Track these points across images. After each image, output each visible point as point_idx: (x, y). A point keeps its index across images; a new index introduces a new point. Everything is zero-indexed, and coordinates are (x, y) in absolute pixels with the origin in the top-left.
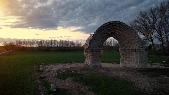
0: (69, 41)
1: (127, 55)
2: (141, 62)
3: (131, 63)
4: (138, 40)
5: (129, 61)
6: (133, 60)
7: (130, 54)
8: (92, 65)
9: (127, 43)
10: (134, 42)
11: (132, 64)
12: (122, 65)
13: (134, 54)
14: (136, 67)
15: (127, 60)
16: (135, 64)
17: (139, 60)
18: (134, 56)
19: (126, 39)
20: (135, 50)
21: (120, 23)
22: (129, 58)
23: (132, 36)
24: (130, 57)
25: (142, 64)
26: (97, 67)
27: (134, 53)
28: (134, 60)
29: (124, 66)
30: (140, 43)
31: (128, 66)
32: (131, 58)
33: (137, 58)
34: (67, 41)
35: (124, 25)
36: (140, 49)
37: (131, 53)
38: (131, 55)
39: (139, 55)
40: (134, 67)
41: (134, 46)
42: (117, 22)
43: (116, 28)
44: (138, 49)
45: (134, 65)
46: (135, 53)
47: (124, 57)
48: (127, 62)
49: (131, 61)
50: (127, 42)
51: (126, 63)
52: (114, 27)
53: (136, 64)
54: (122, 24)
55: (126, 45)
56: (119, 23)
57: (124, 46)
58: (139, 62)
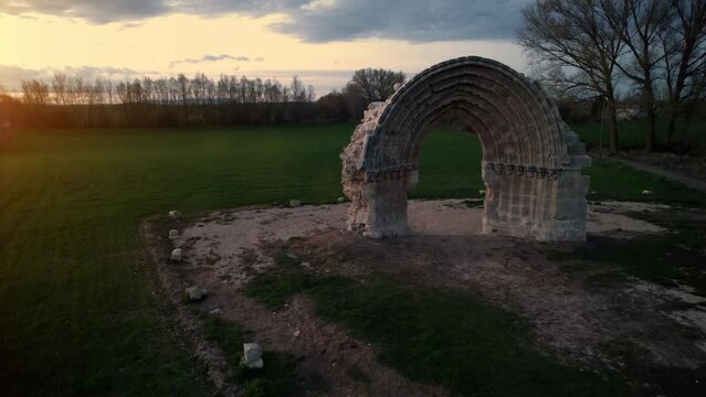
0: (259, 80)
1: (511, 189)
2: (564, 219)
3: (524, 221)
4: (557, 135)
5: (515, 211)
6: (531, 208)
7: (522, 186)
8: (376, 235)
9: (512, 144)
10: (542, 140)
11: (529, 224)
12: (488, 224)
13: (535, 189)
14: (542, 237)
15: (511, 206)
16: (540, 226)
17: (553, 210)
18: (535, 194)
19: (511, 128)
20: (544, 172)
21: (491, 66)
22: (516, 199)
23: (535, 118)
24: (522, 196)
25: (563, 226)
26: (396, 236)
27: (536, 184)
28: (534, 211)
29: (494, 231)
30: (565, 147)
31: (513, 232)
32: (526, 201)
33: (547, 205)
34: (252, 83)
35: (508, 74)
36: (561, 170)
37: (528, 183)
38: (527, 190)
39: (555, 191)
40: (534, 237)
41: (541, 155)
42: (481, 63)
43: (472, 85)
44: (555, 172)
45: (535, 227)
46: (540, 182)
47: (497, 195)
48: (509, 215)
49: (526, 213)
50: (515, 138)
51: (505, 219)
52: (465, 81)
53: (543, 225)
54: (499, 69)
55: (509, 151)
56: (486, 65)
57: (502, 154)
58: (556, 218)
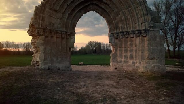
1: (123, 45)
2: (152, 59)
3: (131, 61)
4: (145, 11)
5: (126, 57)
6: (134, 54)
7: (129, 43)
9: (121, 21)
10: (137, 16)
11: (133, 63)
12: (113, 65)
13: (136, 43)
14: (141, 69)
15: (124, 55)
16: (140, 63)
17: (146, 54)
18: (136, 46)
19: (121, 12)
20: (140, 32)
22: (126, 51)
23: (132, 3)
24: (129, 49)
25: (153, 63)
27: (136, 41)
28: (136, 56)
29: (116, 69)
30: (150, 17)
31: (125, 68)
32: (131, 51)
36: (149, 30)
37: (132, 41)
38: (131, 45)
39: (146, 43)
40: (137, 70)
41: (137, 24)
44: (146, 31)
45: (137, 64)
46: (138, 39)
47: (116, 50)
48: (123, 60)
49: (132, 57)
50: (123, 18)
51: (121, 62)
53: (142, 63)
55: (120, 25)
57: (117, 28)
58: (148, 58)
